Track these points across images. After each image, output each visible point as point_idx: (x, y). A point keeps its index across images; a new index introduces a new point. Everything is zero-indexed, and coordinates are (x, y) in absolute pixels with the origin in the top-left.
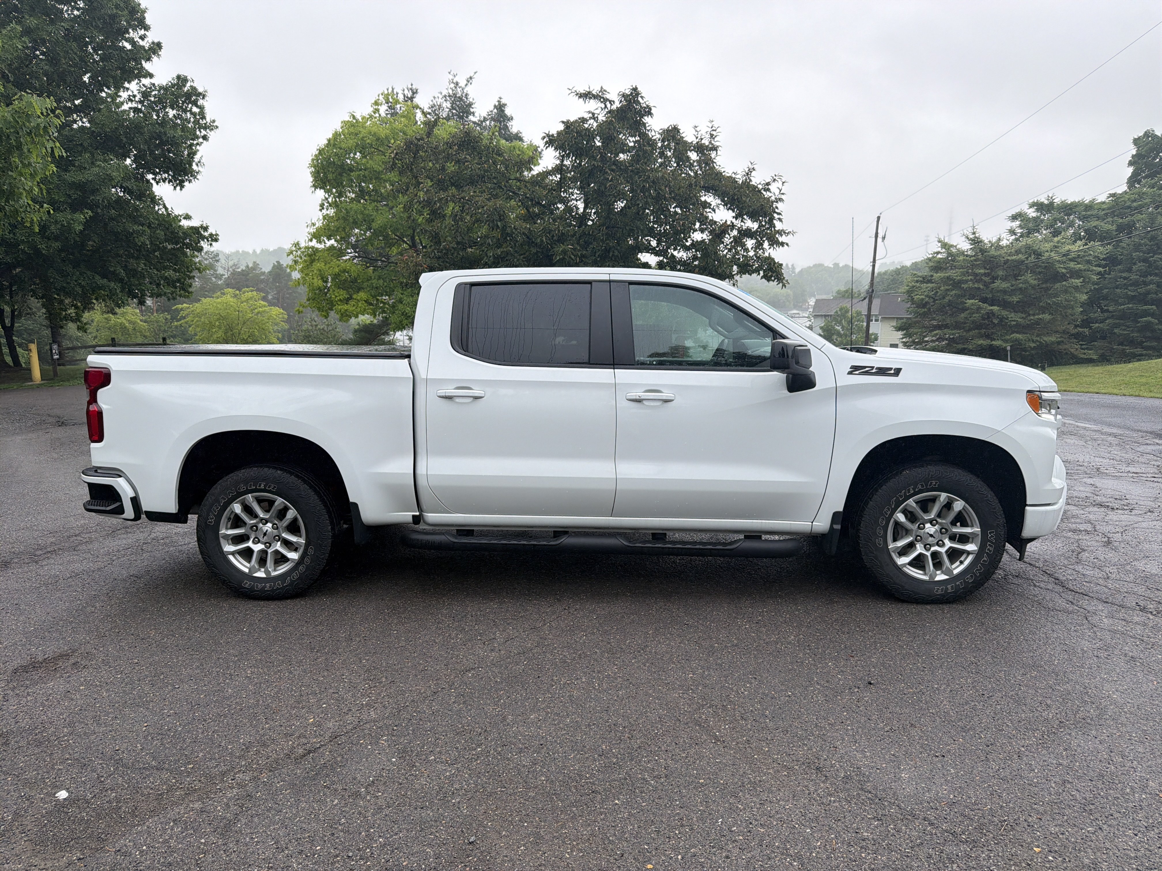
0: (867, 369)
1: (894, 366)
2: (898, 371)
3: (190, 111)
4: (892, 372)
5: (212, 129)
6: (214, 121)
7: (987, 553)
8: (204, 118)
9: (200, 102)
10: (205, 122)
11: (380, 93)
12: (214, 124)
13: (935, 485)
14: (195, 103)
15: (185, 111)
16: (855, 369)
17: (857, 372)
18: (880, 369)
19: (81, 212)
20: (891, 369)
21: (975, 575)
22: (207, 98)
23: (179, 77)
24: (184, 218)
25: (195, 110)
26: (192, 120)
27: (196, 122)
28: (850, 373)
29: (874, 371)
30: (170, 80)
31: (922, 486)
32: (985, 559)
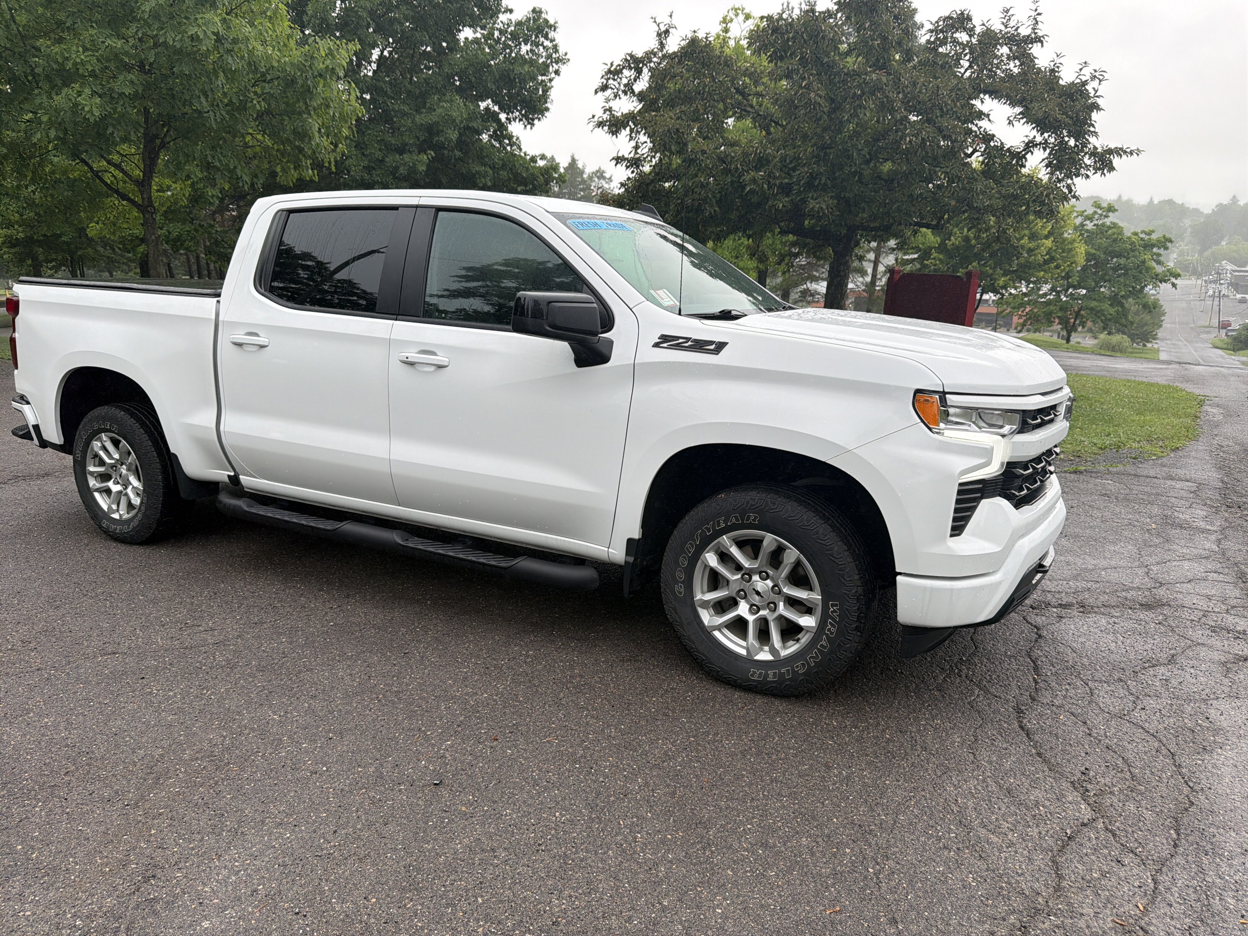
0: (681, 341)
1: (717, 339)
2: (720, 346)
3: (542, 44)
4: (712, 347)
5: (564, 63)
6: (566, 54)
7: (827, 635)
8: (557, 51)
9: (551, 35)
10: (558, 55)
11: (730, 8)
12: (566, 57)
13: (754, 520)
14: (546, 37)
15: (537, 45)
16: (666, 341)
17: (665, 345)
18: (696, 341)
19: (425, 153)
20: (711, 343)
21: (809, 664)
22: (557, 30)
23: (534, 11)
24: (540, 159)
25: (547, 43)
26: (544, 54)
27: (549, 56)
28: (656, 345)
29: (690, 343)
30: (526, 14)
31: (737, 520)
32: (823, 643)
